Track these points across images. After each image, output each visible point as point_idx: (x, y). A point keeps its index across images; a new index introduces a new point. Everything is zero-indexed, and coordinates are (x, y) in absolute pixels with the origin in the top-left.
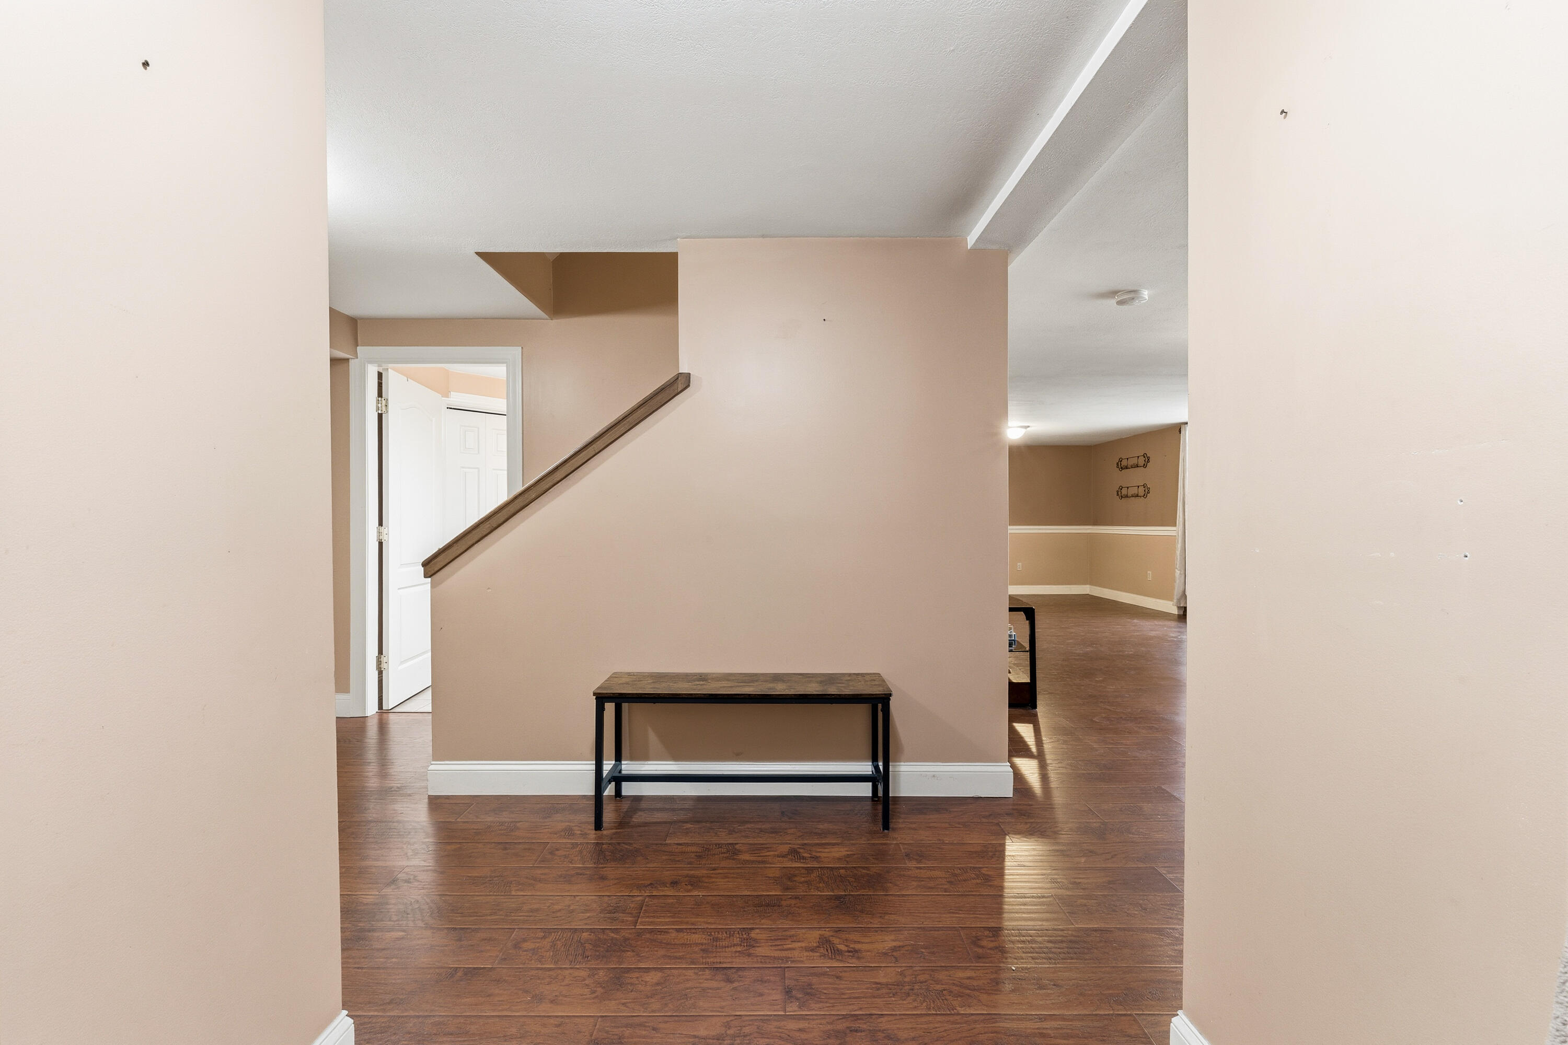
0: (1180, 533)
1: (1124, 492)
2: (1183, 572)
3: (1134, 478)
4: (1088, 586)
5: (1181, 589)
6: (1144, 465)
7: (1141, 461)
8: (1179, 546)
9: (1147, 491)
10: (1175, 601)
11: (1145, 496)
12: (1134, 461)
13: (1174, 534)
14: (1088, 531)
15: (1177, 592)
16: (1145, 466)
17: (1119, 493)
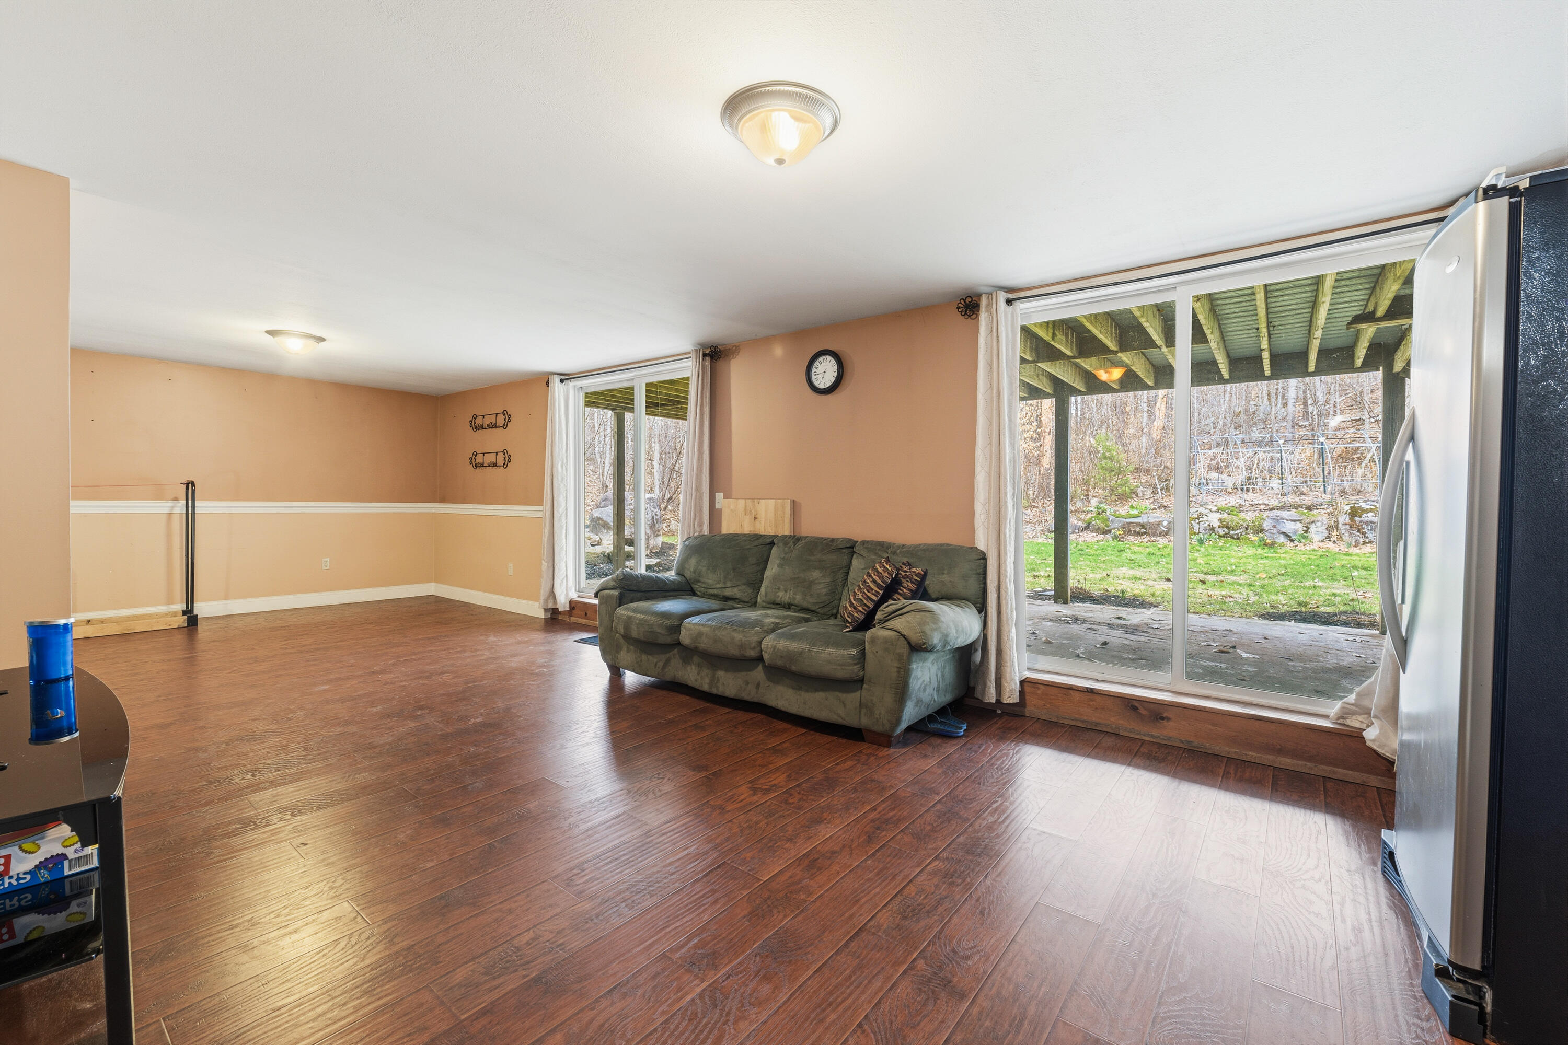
0: (548, 514)
1: (479, 459)
2: (551, 564)
3: (491, 441)
4: (433, 584)
5: (549, 586)
6: (504, 425)
7: (500, 420)
8: (547, 530)
9: (508, 460)
10: (542, 601)
11: (505, 466)
12: (492, 419)
13: (540, 515)
14: (433, 511)
15: (544, 592)
16: (505, 427)
17: (473, 460)
